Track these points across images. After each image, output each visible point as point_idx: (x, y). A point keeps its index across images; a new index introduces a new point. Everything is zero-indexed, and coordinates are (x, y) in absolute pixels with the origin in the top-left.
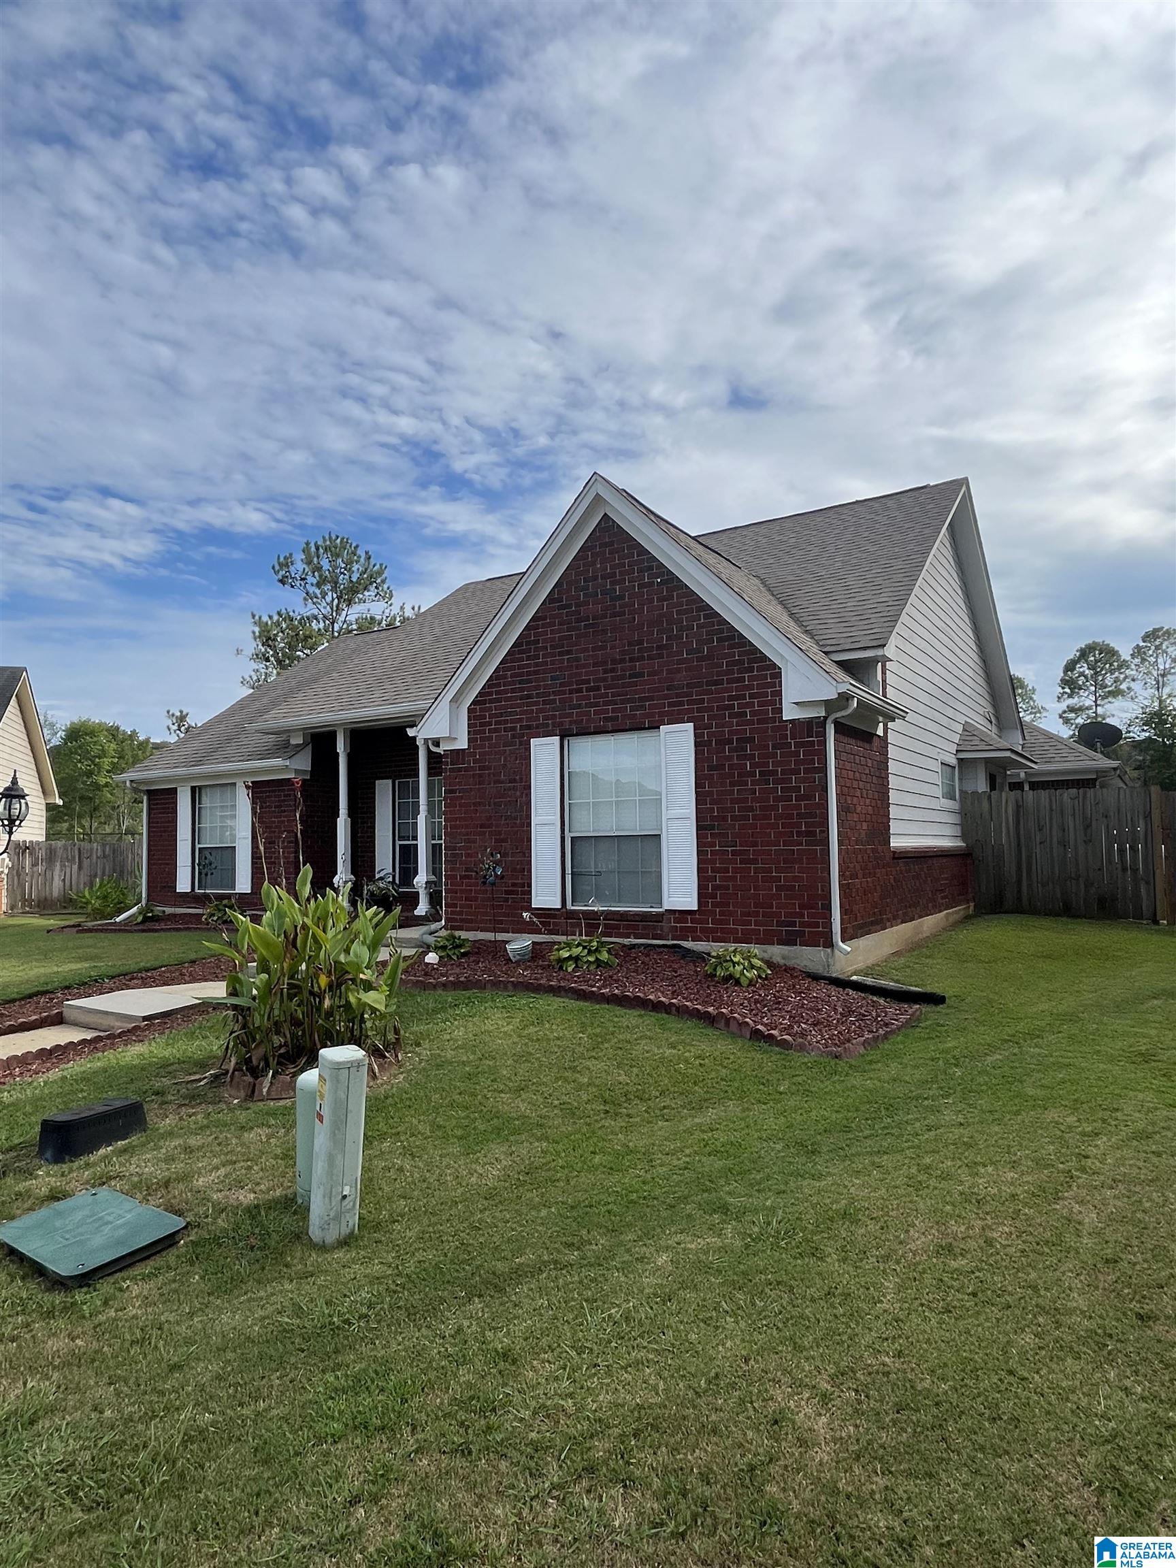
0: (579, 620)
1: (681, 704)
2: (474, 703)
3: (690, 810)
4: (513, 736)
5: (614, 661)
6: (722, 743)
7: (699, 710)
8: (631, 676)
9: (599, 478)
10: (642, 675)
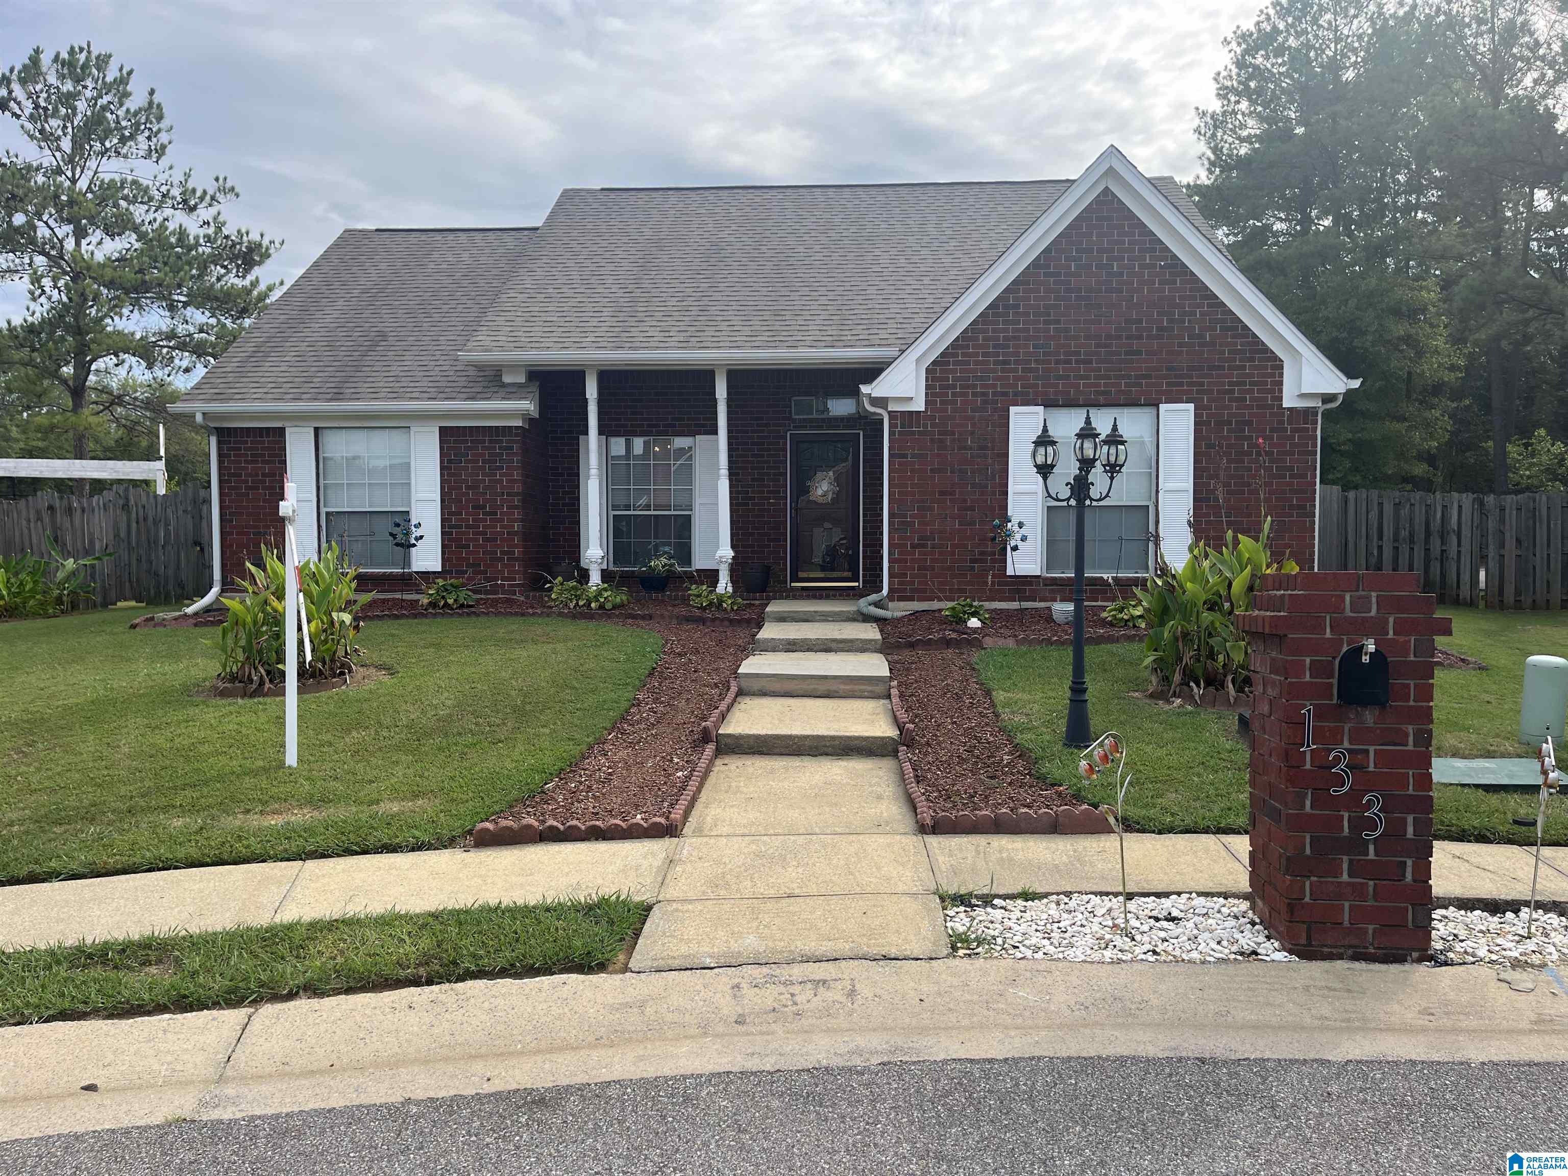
0: (1069, 290)
1: (1181, 384)
2: (934, 363)
3: (1189, 484)
4: (985, 402)
5: (1109, 337)
6: (1220, 424)
7: (1198, 392)
8: (1127, 353)
9: (1114, 150)
10: (1139, 353)
